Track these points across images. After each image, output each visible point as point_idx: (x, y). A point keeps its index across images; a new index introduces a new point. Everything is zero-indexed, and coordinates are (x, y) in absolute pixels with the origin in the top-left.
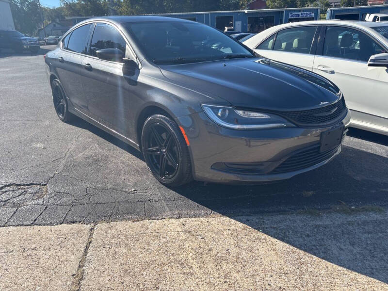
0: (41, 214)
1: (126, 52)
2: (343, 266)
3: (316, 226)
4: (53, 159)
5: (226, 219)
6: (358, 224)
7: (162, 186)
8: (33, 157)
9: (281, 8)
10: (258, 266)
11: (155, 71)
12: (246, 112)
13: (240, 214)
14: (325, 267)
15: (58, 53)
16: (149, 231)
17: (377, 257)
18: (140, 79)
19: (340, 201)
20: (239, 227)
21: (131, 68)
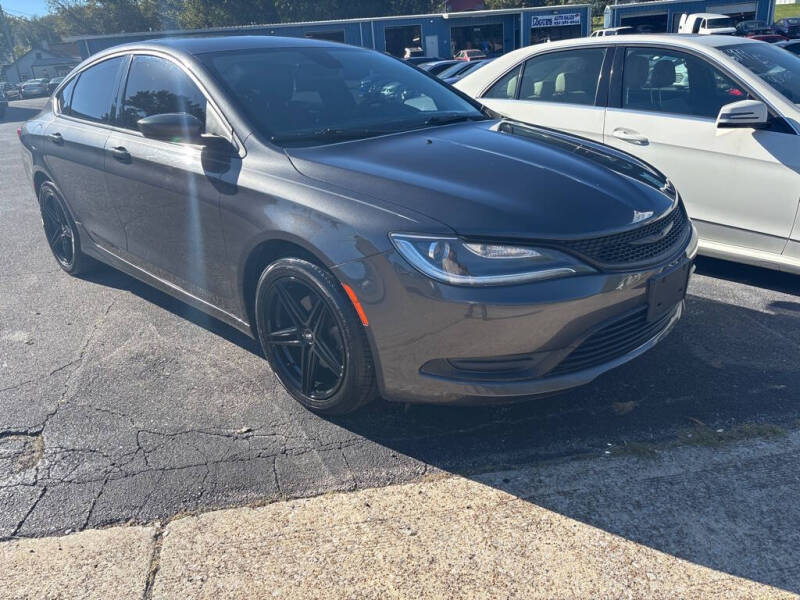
0: (32, 508)
1: (208, 120)
2: (721, 570)
3: (652, 480)
4: (54, 368)
5: (459, 482)
6: (735, 466)
7: (310, 414)
8: (5, 365)
9: (514, 6)
10: (542, 589)
11: (278, 161)
12: (489, 248)
13: (488, 467)
14: (684, 576)
15: (50, 122)
16: (290, 528)
17: (786, 541)
18: (244, 180)
19: (691, 418)
20: (488, 499)
21: (221, 156)
